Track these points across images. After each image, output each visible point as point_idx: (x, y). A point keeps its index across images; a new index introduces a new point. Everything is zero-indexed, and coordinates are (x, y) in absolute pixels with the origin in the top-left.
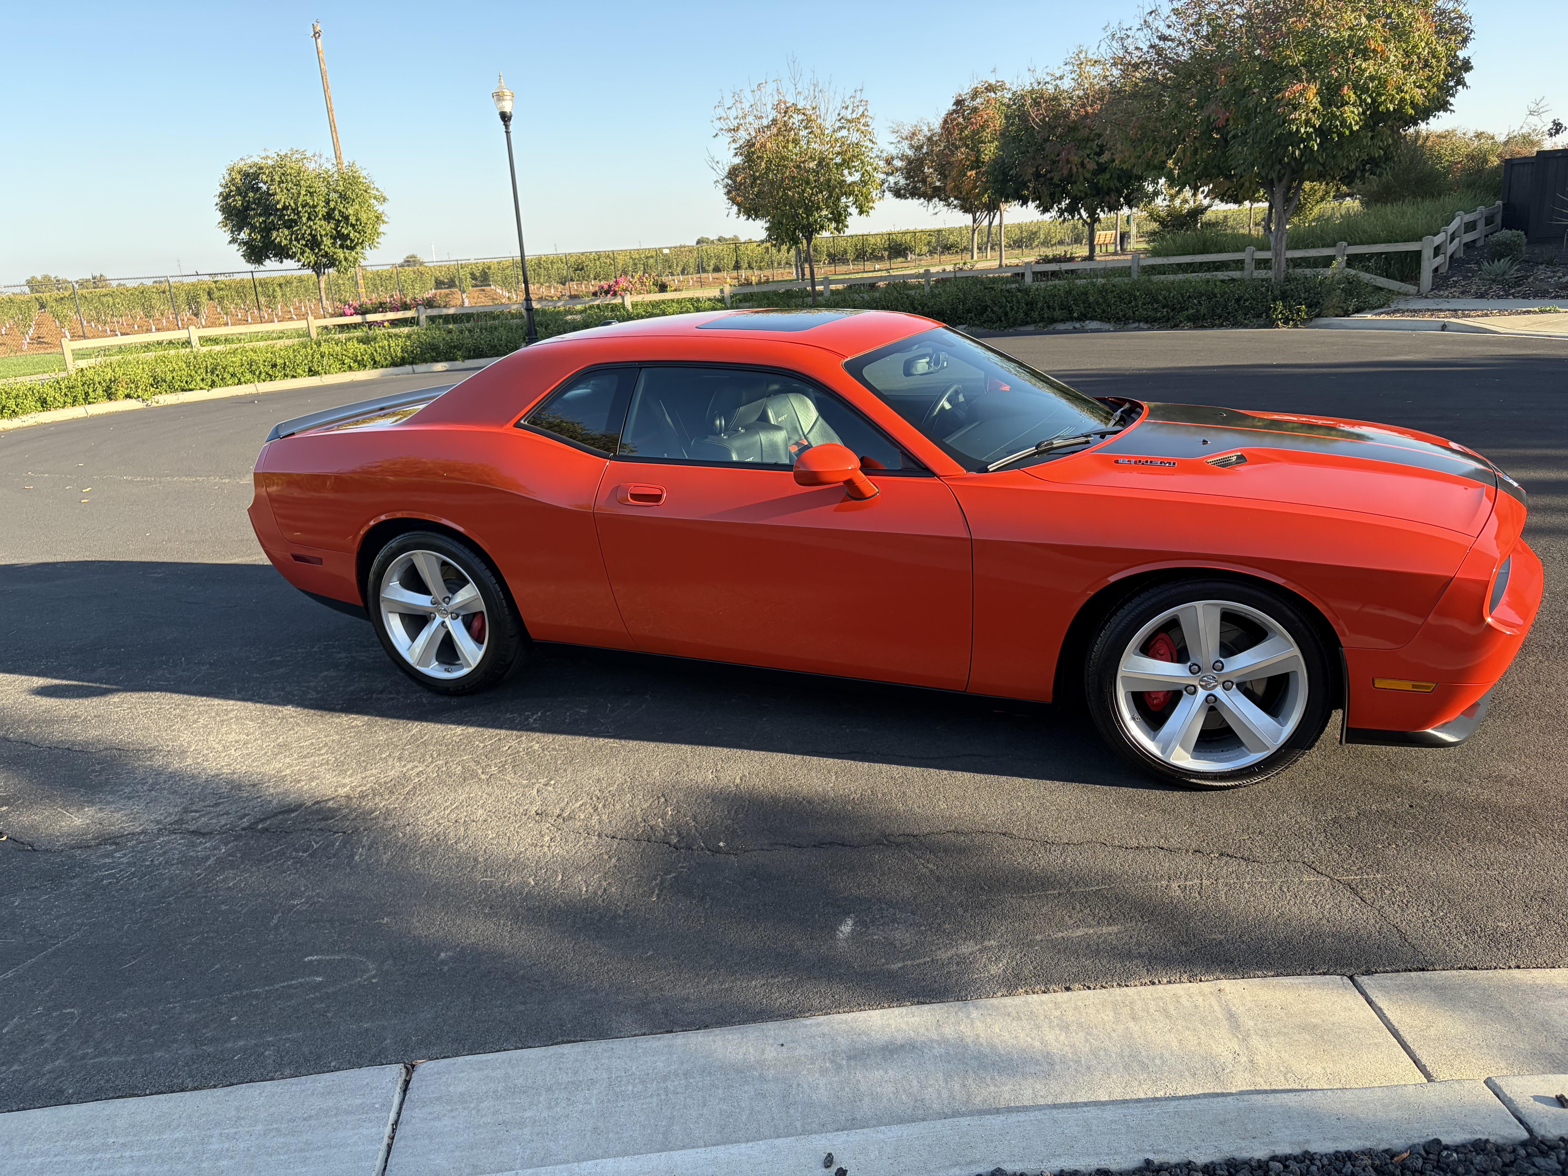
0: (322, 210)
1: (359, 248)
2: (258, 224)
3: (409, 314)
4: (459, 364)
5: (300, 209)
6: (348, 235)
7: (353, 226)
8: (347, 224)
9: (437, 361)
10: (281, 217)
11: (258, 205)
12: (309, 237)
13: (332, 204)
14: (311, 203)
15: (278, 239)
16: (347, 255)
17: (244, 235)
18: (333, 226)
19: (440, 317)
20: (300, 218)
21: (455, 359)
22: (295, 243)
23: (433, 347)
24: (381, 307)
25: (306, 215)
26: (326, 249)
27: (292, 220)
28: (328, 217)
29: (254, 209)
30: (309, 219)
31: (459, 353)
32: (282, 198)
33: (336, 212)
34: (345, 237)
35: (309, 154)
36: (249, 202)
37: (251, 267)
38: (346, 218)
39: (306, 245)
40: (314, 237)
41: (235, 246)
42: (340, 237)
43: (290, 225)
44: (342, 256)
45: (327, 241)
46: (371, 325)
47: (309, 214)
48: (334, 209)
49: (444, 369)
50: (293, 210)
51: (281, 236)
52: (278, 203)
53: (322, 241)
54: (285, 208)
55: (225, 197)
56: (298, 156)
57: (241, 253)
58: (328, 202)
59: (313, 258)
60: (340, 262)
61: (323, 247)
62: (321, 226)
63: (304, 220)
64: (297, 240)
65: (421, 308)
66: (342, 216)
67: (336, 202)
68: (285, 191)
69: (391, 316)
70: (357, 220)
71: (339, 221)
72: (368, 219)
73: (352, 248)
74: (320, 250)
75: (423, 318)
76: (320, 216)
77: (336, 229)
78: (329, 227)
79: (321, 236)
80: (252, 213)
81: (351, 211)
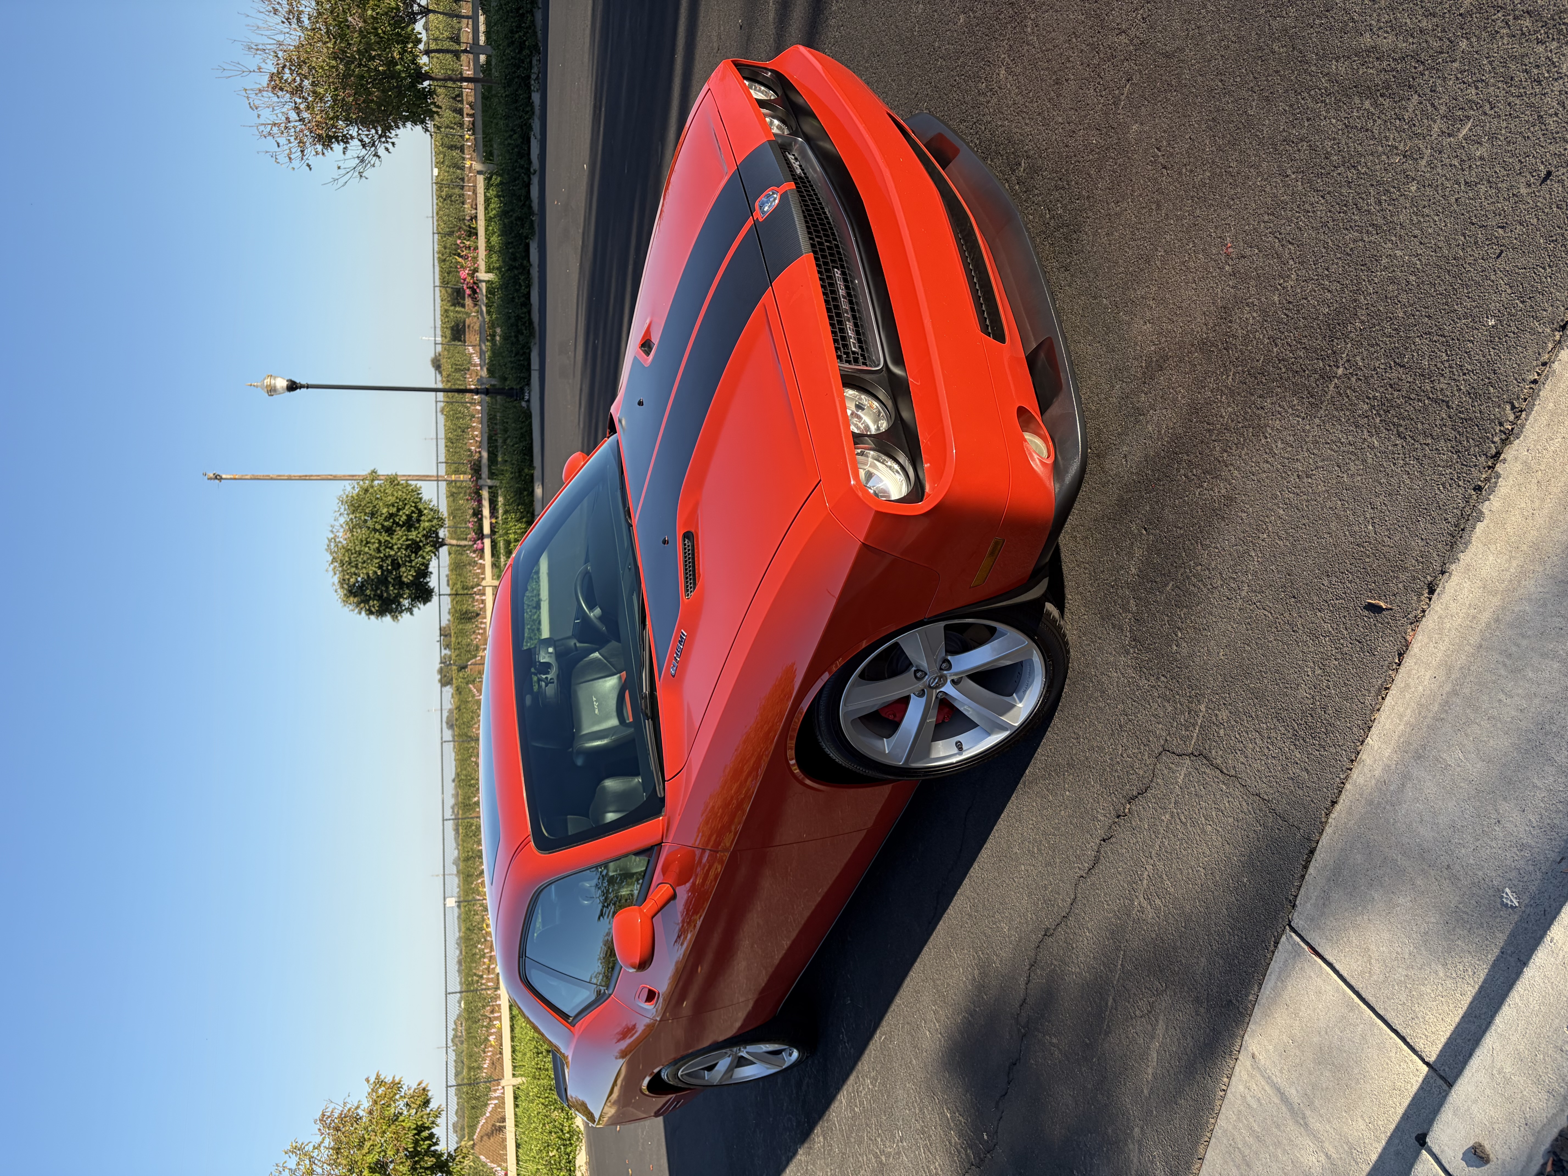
0: (384, 537)
1: (421, 506)
2: (396, 591)
3: (485, 494)
4: (537, 473)
5: (382, 555)
6: (407, 515)
7: (399, 510)
8: (397, 515)
9: (533, 491)
10: (390, 572)
11: (377, 588)
12: (408, 551)
13: (378, 527)
14: (377, 545)
15: (411, 578)
16: (426, 519)
17: (406, 603)
18: (398, 528)
19: (489, 467)
20: (390, 556)
21: (532, 476)
22: (413, 564)
23: (519, 492)
24: (478, 513)
25: (388, 550)
26: (420, 536)
27: (393, 561)
28: (390, 531)
29: (382, 592)
30: (391, 548)
31: (526, 470)
32: (372, 569)
33: (386, 524)
34: (409, 517)
35: (331, 536)
36: (375, 595)
37: (435, 599)
38: (391, 515)
39: (416, 554)
40: (408, 546)
41: (415, 610)
42: (409, 524)
43: (396, 565)
44: (427, 524)
45: (413, 535)
46: (493, 532)
47: (387, 547)
48: (383, 526)
49: (540, 486)
50: (383, 561)
51: (408, 576)
52: (375, 572)
53: (412, 539)
54: (381, 567)
55: (370, 612)
56: (333, 544)
57: (421, 606)
58: (375, 530)
59: (428, 548)
60: (433, 526)
61: (418, 539)
62: (399, 539)
63: (392, 553)
64: (411, 561)
65: (481, 482)
66: (390, 519)
67: (376, 522)
68: (365, 565)
69: (486, 512)
70: (393, 506)
71: (394, 522)
72: (393, 495)
73: (420, 513)
74: (421, 541)
75: (489, 482)
76: (388, 538)
77: (402, 527)
78: (399, 532)
79: (407, 540)
80: (385, 595)
81: (385, 510)
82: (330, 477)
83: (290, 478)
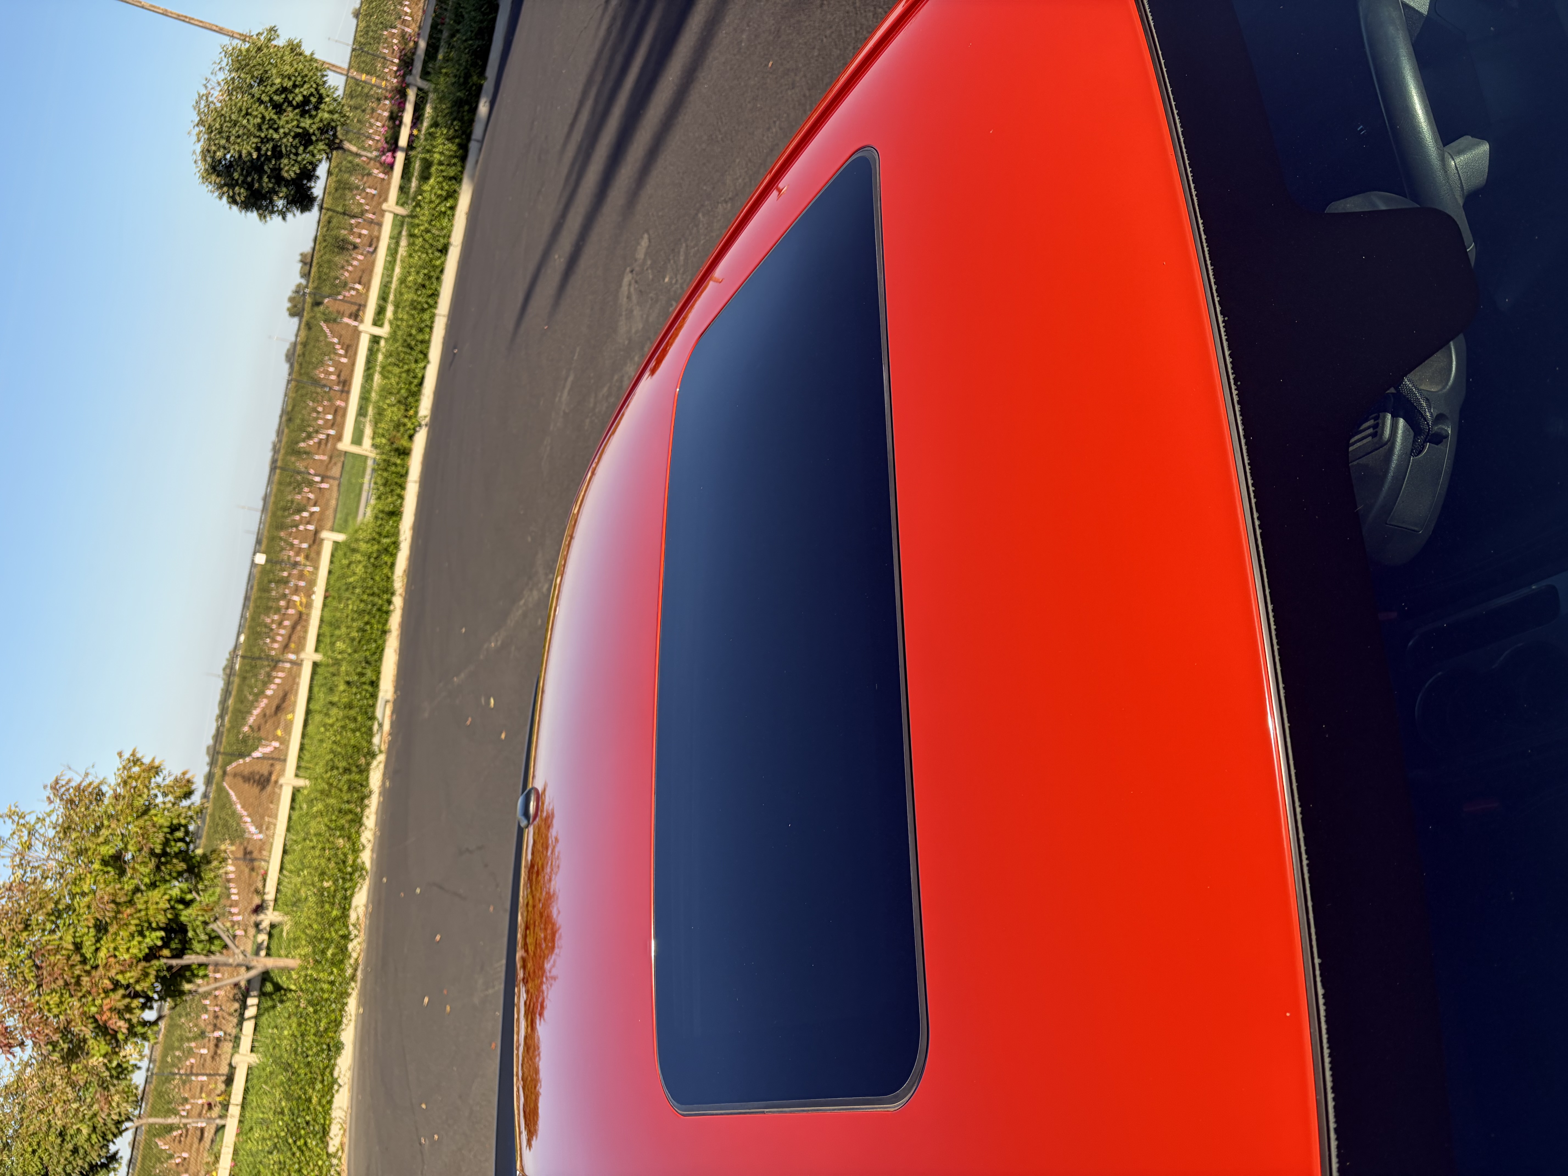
0: (270, 114)
1: (322, 91)
2: (271, 185)
3: (412, 95)
4: (488, 85)
5: (263, 135)
6: (304, 96)
7: (295, 86)
8: (291, 92)
9: (476, 107)
10: (268, 159)
11: (249, 174)
12: (297, 140)
13: (265, 98)
14: (259, 120)
15: (293, 175)
16: (326, 109)
17: (280, 203)
18: (290, 109)
19: (425, 63)
20: (273, 139)
21: (480, 88)
22: (299, 158)
23: (458, 104)
24: (395, 119)
25: (271, 131)
26: (315, 127)
27: (275, 148)
28: (278, 108)
29: (253, 179)
30: (276, 130)
31: (475, 78)
32: (247, 148)
33: (276, 98)
34: (306, 100)
35: (203, 91)
36: (243, 182)
37: (316, 209)
38: (284, 90)
39: (305, 148)
40: (297, 135)
41: (289, 216)
42: (305, 108)
43: (277, 153)
44: (326, 115)
45: (306, 123)
46: (410, 146)
47: (270, 127)
48: (271, 100)
49: (488, 104)
50: (262, 142)
51: (290, 171)
52: (250, 154)
53: (304, 128)
54: (258, 149)
55: (233, 201)
56: (203, 103)
57: (298, 213)
58: (260, 101)
59: (321, 146)
60: (333, 120)
61: (311, 131)
62: (287, 122)
63: (276, 136)
64: (297, 154)
65: (409, 79)
66: (281, 93)
67: (264, 92)
68: (239, 140)
69: (408, 117)
70: (290, 79)
71: (286, 99)
72: (291, 65)
73: (321, 99)
74: (314, 134)
75: (420, 83)
76: (275, 117)
77: (295, 108)
78: (290, 114)
79: (298, 127)
80: (256, 185)
81: (278, 81)
82: (214, 28)
83: (165, 14)
